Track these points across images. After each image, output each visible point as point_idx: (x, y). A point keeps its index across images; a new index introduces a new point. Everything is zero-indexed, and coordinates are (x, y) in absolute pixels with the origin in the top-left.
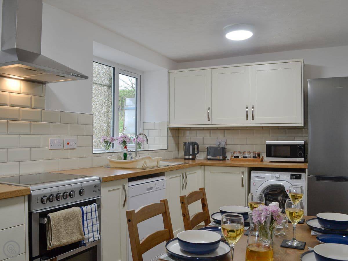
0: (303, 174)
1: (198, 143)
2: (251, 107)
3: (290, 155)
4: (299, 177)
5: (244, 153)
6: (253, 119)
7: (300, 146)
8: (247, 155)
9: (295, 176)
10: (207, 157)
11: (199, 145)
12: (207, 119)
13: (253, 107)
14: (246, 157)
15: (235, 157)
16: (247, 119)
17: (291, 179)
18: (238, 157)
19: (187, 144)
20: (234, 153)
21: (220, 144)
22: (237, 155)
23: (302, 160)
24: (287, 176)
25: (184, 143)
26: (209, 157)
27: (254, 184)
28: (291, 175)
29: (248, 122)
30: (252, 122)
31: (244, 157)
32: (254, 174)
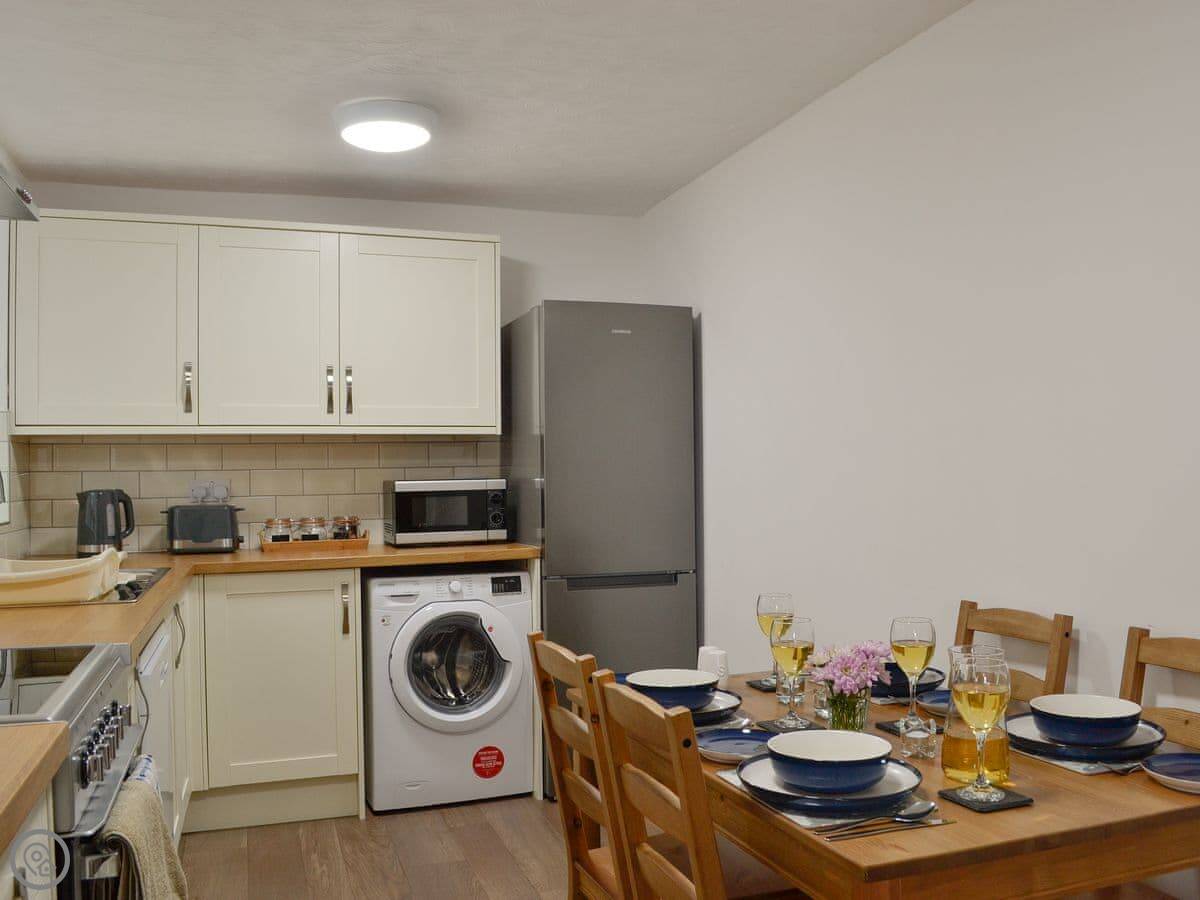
0: (524, 576)
1: (131, 495)
2: (343, 373)
3: (466, 523)
4: (514, 586)
5: (303, 522)
6: (349, 410)
7: (496, 495)
8: (314, 531)
9: (505, 584)
10: (172, 544)
11: (133, 501)
12: (181, 406)
13: (349, 372)
14: (315, 537)
15: (275, 539)
16: (330, 410)
17: (493, 591)
18: (286, 538)
19: (92, 501)
20: (269, 523)
21: (208, 495)
22: (280, 531)
23: (502, 534)
24: (482, 584)
25: (78, 495)
26: (177, 545)
27: (384, 621)
28: (494, 581)
29: (333, 418)
30: (347, 419)
31: (305, 538)
32: (379, 589)
